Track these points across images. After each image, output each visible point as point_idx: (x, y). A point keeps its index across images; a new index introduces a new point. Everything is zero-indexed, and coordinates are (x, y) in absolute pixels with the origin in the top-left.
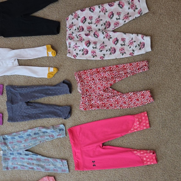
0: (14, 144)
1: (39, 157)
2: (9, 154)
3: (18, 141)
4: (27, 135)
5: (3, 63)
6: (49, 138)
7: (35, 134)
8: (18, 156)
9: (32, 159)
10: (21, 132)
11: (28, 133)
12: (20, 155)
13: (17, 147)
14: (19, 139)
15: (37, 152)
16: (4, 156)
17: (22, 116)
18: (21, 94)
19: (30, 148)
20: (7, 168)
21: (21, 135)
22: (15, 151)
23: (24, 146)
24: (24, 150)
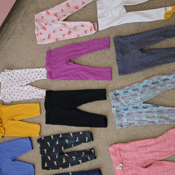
0: (127, 98)
1: (161, 108)
2: (123, 110)
3: (132, 95)
4: (143, 86)
5: (109, 14)
6: (172, 85)
7: (153, 83)
8: (134, 111)
9: (152, 112)
10: (135, 85)
11: (144, 84)
12: (137, 109)
13: (132, 101)
14: (133, 92)
15: (158, 103)
16: (117, 113)
17: (136, 66)
18: (132, 43)
19: (149, 99)
20: (122, 126)
21: (136, 87)
22: (130, 106)
23: (141, 98)
24: (142, 102)
